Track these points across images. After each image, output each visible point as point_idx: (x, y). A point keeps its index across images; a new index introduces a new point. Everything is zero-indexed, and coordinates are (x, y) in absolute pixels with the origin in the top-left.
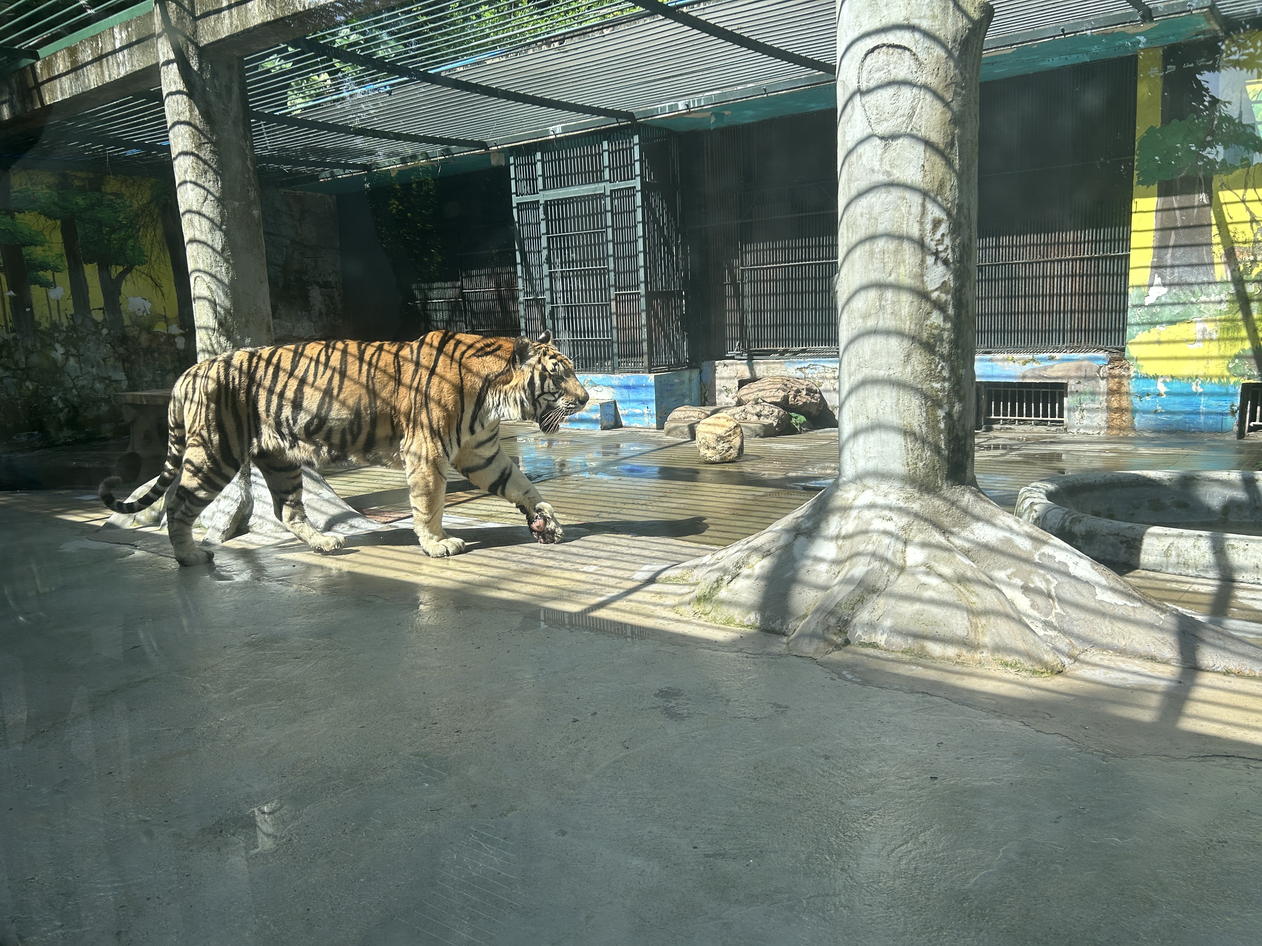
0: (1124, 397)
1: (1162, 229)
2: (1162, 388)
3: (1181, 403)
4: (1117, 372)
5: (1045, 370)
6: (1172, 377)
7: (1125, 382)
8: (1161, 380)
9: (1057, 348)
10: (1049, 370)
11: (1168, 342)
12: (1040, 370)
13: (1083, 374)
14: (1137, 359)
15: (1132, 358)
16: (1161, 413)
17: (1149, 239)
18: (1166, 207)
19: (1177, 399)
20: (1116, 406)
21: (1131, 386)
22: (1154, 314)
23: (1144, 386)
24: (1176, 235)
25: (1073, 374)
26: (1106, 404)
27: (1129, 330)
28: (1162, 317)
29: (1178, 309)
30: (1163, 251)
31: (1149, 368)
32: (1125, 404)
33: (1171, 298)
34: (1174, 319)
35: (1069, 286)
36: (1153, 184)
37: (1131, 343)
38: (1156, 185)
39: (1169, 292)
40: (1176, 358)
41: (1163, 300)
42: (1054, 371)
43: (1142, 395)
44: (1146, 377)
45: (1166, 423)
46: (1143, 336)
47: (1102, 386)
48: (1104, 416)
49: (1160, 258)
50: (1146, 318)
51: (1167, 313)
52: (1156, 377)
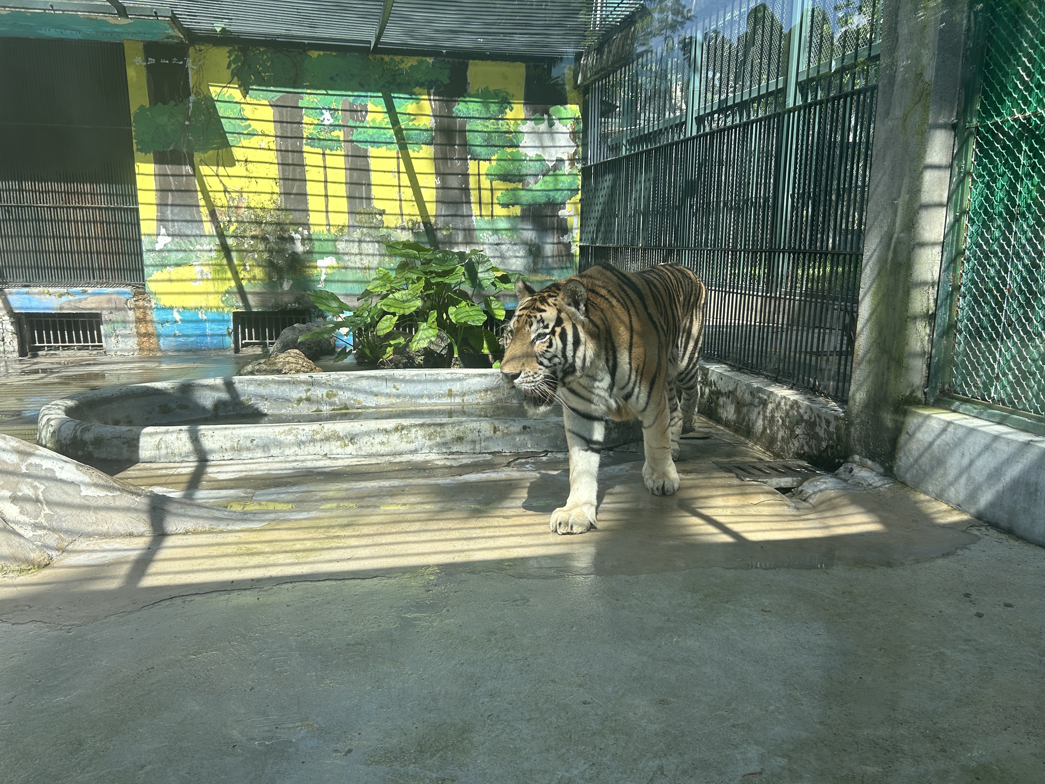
0: (150, 325)
1: (162, 191)
2: (177, 317)
3: (192, 328)
4: (141, 303)
5: (80, 302)
6: (184, 308)
7: (149, 312)
8: (175, 310)
9: (89, 283)
10: (83, 302)
11: (177, 281)
12: (75, 302)
13: (114, 306)
14: (155, 294)
15: (152, 293)
16: (179, 336)
17: (152, 197)
18: (161, 173)
19: (190, 325)
20: (144, 331)
21: (154, 316)
22: (163, 258)
23: (163, 315)
24: (172, 195)
25: (105, 306)
26: (136, 330)
27: (146, 270)
28: (170, 260)
29: (181, 255)
30: (164, 208)
31: (166, 301)
32: (151, 330)
33: (175, 246)
34: (179, 262)
35: (93, 230)
36: (150, 153)
37: (149, 281)
38: (152, 154)
39: (173, 240)
40: (185, 293)
41: (169, 247)
42: (88, 303)
43: (162, 323)
44: (164, 308)
45: (184, 344)
46: (157, 275)
47: (130, 315)
48: (136, 340)
49: (162, 213)
50: (158, 260)
51: (174, 257)
52: (171, 308)
